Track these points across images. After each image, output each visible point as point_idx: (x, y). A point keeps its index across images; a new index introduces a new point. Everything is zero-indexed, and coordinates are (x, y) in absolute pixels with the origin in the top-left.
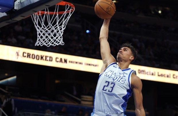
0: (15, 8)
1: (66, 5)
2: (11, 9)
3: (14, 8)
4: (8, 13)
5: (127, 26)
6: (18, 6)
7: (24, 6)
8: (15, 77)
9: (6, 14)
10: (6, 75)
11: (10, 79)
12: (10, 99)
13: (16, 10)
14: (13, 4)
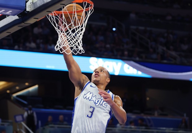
0: (28, 10)
1: (83, 2)
2: (23, 11)
3: (26, 9)
4: (20, 16)
5: (159, 20)
6: (30, 7)
7: (36, 7)
8: (36, 87)
9: (18, 17)
10: (27, 84)
11: (31, 89)
12: (32, 112)
13: (28, 11)
14: (25, 6)
